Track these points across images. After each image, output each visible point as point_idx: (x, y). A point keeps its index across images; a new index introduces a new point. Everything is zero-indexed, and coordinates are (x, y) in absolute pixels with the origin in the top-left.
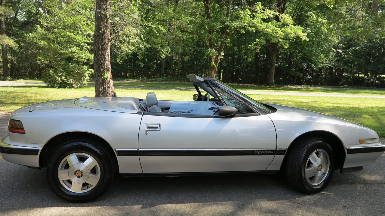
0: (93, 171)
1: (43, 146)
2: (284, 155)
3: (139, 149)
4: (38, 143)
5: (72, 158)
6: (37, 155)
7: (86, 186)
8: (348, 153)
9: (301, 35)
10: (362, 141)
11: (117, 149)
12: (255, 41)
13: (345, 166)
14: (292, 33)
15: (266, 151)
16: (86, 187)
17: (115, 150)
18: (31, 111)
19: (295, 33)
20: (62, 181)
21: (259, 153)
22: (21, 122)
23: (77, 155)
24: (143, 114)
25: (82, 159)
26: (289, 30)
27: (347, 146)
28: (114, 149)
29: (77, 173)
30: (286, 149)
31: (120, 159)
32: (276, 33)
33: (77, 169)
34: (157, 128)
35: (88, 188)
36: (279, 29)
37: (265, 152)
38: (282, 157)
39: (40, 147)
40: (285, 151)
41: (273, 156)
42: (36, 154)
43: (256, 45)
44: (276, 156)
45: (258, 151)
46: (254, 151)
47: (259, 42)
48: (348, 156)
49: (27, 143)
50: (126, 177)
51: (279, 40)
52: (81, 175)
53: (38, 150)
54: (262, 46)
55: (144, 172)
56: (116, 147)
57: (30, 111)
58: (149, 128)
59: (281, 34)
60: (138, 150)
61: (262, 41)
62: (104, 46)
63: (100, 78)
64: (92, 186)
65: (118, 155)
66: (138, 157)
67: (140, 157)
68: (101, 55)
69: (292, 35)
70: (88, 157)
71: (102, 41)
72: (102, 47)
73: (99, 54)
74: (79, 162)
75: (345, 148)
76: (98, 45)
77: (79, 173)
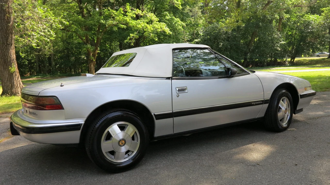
1: (85, 119)
3: (174, 111)
4: (79, 117)
5: (115, 129)
6: (80, 130)
9: (166, 30)
10: (305, 89)
11: (156, 114)
13: (298, 108)
14: (159, 28)
16: (127, 155)
17: (154, 114)
18: (63, 86)
19: (161, 28)
20: (105, 153)
22: (57, 97)
23: (117, 125)
24: (171, 80)
25: (123, 128)
26: (156, 26)
27: (300, 93)
28: (153, 114)
31: (157, 122)
34: (185, 90)
35: (130, 155)
36: (148, 25)
37: (258, 102)
38: (267, 105)
39: (81, 121)
40: (268, 100)
41: (262, 105)
43: (130, 39)
44: (264, 105)
46: (252, 103)
47: (133, 37)
48: (300, 100)
49: (66, 119)
51: (150, 34)
52: (124, 143)
53: (81, 124)
55: (174, 133)
56: (154, 111)
57: (61, 86)
58: (179, 91)
59: (150, 29)
61: (135, 36)
62: (9, 40)
63: (7, 72)
64: (133, 153)
65: (156, 119)
66: (173, 118)
67: (174, 118)
68: (6, 49)
69: (160, 30)
70: (128, 125)
71: (7, 35)
72: (6, 41)
73: (4, 49)
74: (121, 131)
75: (299, 95)
76: (2, 39)
77: (122, 142)
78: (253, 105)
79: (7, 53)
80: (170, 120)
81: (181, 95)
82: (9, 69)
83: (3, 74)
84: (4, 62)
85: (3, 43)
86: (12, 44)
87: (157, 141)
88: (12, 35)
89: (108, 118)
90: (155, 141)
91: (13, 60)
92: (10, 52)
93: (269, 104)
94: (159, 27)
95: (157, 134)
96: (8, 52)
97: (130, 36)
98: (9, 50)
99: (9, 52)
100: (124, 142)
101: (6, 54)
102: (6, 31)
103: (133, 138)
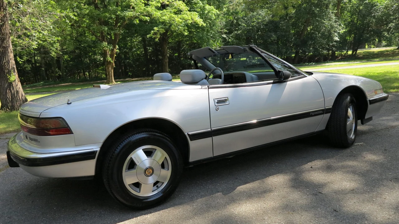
1: (100, 145)
3: (213, 129)
4: (93, 143)
5: (139, 154)
6: (95, 158)
7: (156, 186)
8: (370, 104)
9: (198, 21)
10: (376, 92)
11: (190, 133)
12: (154, 30)
13: (366, 117)
14: (189, 20)
17: (188, 135)
18: (71, 103)
19: (192, 19)
21: (313, 114)
22: (63, 119)
23: (143, 150)
24: (208, 89)
25: (150, 153)
26: (185, 16)
27: (369, 98)
28: (186, 134)
30: (331, 107)
31: (192, 143)
32: (173, 20)
33: (145, 168)
34: (226, 102)
35: (159, 186)
36: (176, 16)
37: (318, 112)
38: (329, 115)
39: (96, 148)
41: (323, 115)
42: (93, 158)
43: (155, 34)
44: (325, 115)
45: (313, 112)
46: (309, 113)
47: (157, 31)
48: (370, 107)
49: (76, 146)
51: (178, 28)
53: (97, 151)
54: (160, 34)
56: (188, 131)
57: (68, 104)
58: (218, 103)
59: (179, 21)
60: (211, 130)
61: (161, 29)
62: (5, 42)
63: (5, 82)
64: (164, 184)
65: (191, 140)
66: (211, 138)
67: (213, 137)
69: (190, 22)
70: (156, 149)
71: (2, 36)
72: (2, 43)
74: (148, 157)
75: (368, 100)
77: (149, 171)
78: (312, 116)
79: (4, 58)
81: (222, 107)
82: (7, 78)
86: (9, 47)
89: (131, 141)
90: (191, 166)
92: (7, 56)
93: (331, 114)
94: (190, 18)
95: (193, 158)
100: (151, 171)
101: (3, 60)
103: (163, 166)
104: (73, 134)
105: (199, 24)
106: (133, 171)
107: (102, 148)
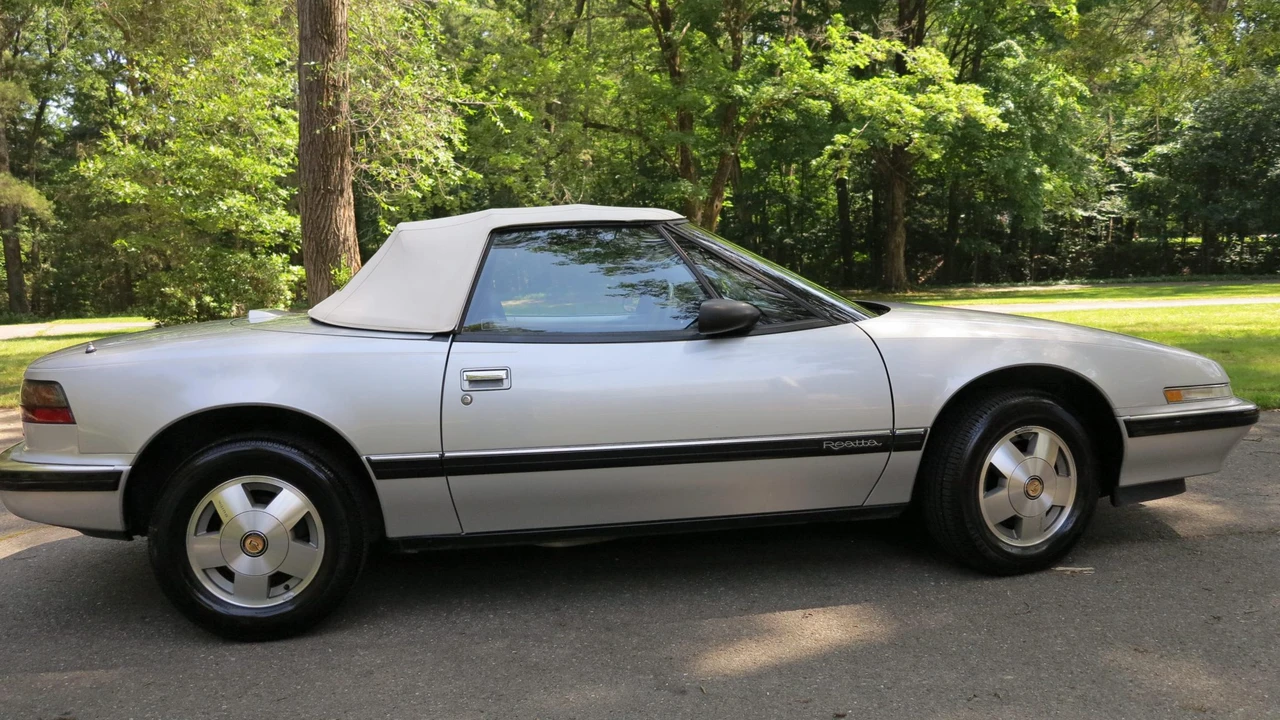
0: (301, 530)
1: (132, 457)
2: (920, 449)
3: (447, 455)
4: (116, 450)
5: (231, 496)
6: (117, 489)
7: (283, 585)
8: (1131, 434)
9: (981, 114)
10: (1173, 394)
11: (373, 458)
13: (1126, 480)
14: (951, 110)
15: (860, 438)
16: (280, 588)
17: (369, 460)
18: (92, 351)
19: (961, 109)
20: (202, 573)
21: (835, 446)
22: (61, 387)
23: (243, 485)
24: (452, 341)
25: (261, 497)
26: (940, 100)
27: (1124, 412)
28: (364, 458)
29: (248, 541)
30: (926, 431)
31: (383, 487)
32: (898, 112)
33: (247, 529)
34: (499, 381)
35: (287, 588)
36: (909, 98)
37: (857, 442)
38: (914, 457)
39: (122, 464)
40: (921, 437)
41: (884, 455)
42: (114, 487)
43: (836, 155)
44: (893, 453)
45: (834, 440)
46: (820, 442)
47: (844, 145)
48: (1133, 445)
49: (83, 453)
50: (409, 551)
51: (909, 135)
52: (260, 548)
53: (119, 474)
54: (854, 157)
55: (467, 530)
56: (371, 449)
57: (87, 352)
58: (473, 382)
59: (913, 115)
60: (442, 456)
61: (855, 142)
62: (333, 177)
63: (326, 282)
64: (302, 583)
65: (378, 478)
66: (444, 478)
67: (449, 478)
68: (323, 207)
69: (953, 117)
70: (282, 489)
71: (326, 162)
72: (325, 182)
73: (317, 206)
74: (254, 507)
75: (1121, 420)
76: (312, 175)
77: (255, 543)
78: (829, 452)
79: (326, 221)
80: (436, 483)
81: (481, 396)
82: (330, 274)
83: (314, 289)
84: (318, 251)
85: (315, 189)
86: (342, 192)
87: (415, 554)
88: (342, 161)
91: (344, 243)
92: (334, 217)
93: (924, 456)
94: (953, 106)
96: (329, 217)
97: (833, 143)
98: (332, 209)
99: (331, 219)
100: (260, 543)
101: (324, 226)
102: (325, 149)
104: (74, 423)
105: (984, 125)
106: (215, 536)
107: (137, 467)
